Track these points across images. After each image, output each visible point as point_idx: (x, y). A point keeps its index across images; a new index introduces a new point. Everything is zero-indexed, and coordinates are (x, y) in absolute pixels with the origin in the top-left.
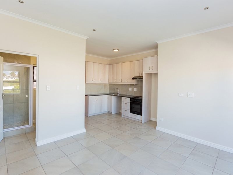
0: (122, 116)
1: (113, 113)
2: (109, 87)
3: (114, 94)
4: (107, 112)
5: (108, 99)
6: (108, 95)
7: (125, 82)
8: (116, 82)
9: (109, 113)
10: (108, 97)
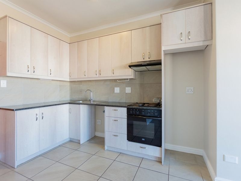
0: (106, 148)
1: (82, 142)
2: (69, 88)
3: (81, 102)
4: (69, 140)
5: (70, 113)
6: (69, 103)
7: (108, 75)
8: (86, 77)
9: (74, 142)
10: (70, 109)
